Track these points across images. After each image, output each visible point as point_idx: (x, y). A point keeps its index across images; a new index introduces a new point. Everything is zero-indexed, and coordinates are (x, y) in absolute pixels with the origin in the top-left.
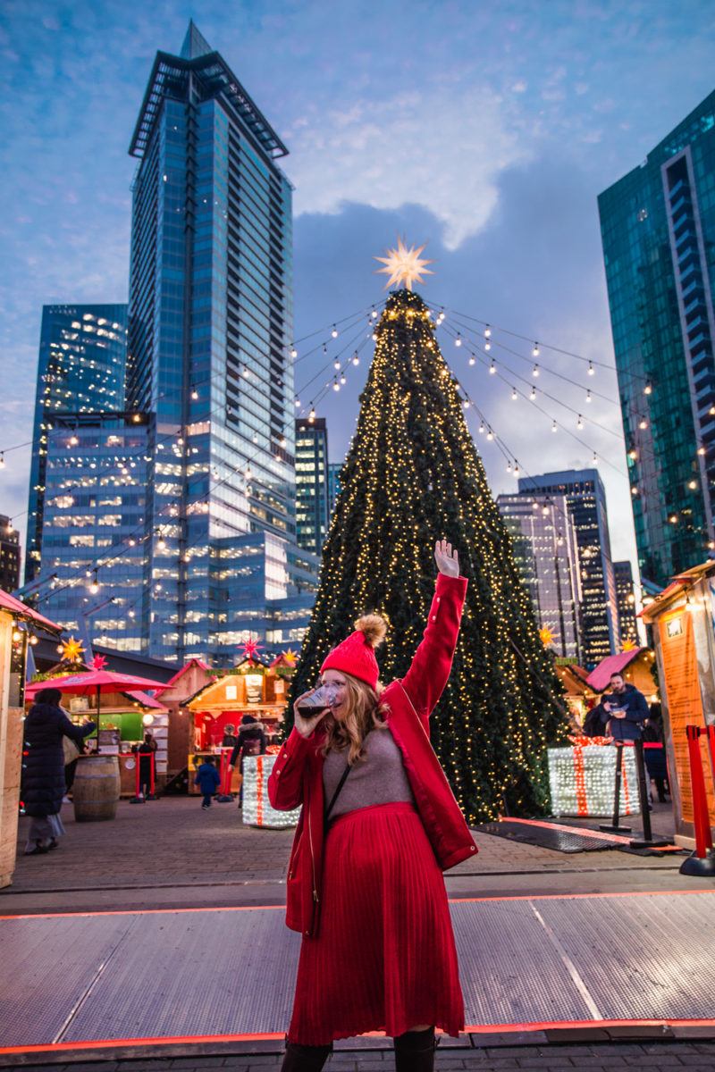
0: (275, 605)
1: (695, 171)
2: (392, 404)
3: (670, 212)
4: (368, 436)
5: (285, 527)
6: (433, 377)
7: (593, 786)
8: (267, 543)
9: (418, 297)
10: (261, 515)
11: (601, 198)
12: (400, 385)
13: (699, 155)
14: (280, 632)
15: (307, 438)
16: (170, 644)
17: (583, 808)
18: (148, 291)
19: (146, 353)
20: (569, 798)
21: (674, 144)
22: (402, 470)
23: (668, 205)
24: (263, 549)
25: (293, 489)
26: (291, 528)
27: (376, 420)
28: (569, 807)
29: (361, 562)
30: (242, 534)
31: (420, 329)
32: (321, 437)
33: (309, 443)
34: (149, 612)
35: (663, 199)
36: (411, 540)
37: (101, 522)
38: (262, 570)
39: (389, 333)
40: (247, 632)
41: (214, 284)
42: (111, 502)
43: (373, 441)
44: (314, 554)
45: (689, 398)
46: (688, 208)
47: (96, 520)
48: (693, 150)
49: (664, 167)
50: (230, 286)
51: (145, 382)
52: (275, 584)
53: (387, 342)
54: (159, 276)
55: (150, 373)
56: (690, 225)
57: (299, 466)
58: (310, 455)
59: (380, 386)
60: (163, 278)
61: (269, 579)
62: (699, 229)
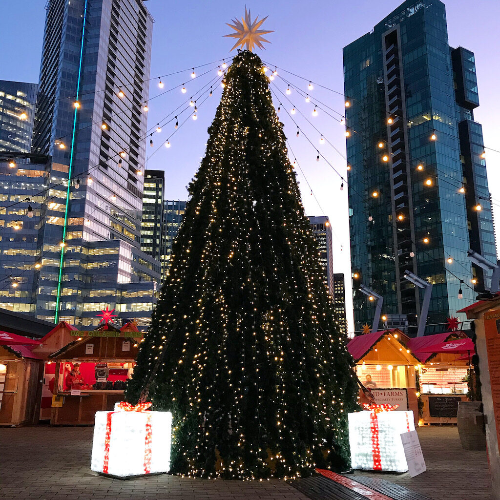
0: (123, 287)
1: (402, 39)
2: (235, 134)
3: (386, 63)
4: (215, 157)
5: (133, 238)
6: (267, 117)
7: (386, 445)
8: (121, 247)
9: (258, 57)
10: (118, 228)
11: (345, 50)
12: (241, 121)
13: (405, 31)
14: (125, 305)
15: (152, 182)
16: (50, 309)
17: (377, 464)
18: (52, 76)
19: (48, 116)
20: (366, 455)
21: (390, 22)
22: (240, 185)
23: (385, 58)
24: (119, 251)
25: (140, 214)
26: (137, 239)
27: (221, 145)
28: (365, 462)
29: (205, 254)
30: (105, 240)
31: (258, 81)
32: (161, 183)
33: (153, 185)
34: (37, 287)
35: (382, 54)
36: (245, 240)
37: (8, 225)
38: (117, 265)
39: (235, 81)
40: (103, 304)
41: (97, 77)
42: (17, 213)
43: (218, 161)
44: (151, 256)
45: (389, 177)
46: (396, 62)
47: (5, 224)
48: (401, 27)
49: (384, 35)
50: (108, 79)
51: (46, 135)
52: (124, 274)
53: (233, 87)
54: (60, 67)
55: (50, 130)
56: (396, 72)
57: (145, 200)
58: (154, 193)
59: (226, 120)
60: (63, 68)
61: (120, 270)
62: (402, 74)
